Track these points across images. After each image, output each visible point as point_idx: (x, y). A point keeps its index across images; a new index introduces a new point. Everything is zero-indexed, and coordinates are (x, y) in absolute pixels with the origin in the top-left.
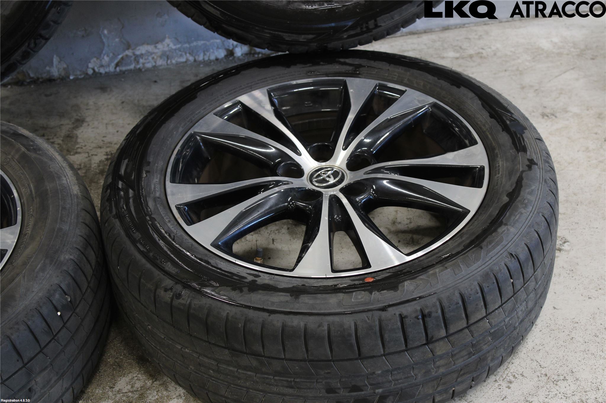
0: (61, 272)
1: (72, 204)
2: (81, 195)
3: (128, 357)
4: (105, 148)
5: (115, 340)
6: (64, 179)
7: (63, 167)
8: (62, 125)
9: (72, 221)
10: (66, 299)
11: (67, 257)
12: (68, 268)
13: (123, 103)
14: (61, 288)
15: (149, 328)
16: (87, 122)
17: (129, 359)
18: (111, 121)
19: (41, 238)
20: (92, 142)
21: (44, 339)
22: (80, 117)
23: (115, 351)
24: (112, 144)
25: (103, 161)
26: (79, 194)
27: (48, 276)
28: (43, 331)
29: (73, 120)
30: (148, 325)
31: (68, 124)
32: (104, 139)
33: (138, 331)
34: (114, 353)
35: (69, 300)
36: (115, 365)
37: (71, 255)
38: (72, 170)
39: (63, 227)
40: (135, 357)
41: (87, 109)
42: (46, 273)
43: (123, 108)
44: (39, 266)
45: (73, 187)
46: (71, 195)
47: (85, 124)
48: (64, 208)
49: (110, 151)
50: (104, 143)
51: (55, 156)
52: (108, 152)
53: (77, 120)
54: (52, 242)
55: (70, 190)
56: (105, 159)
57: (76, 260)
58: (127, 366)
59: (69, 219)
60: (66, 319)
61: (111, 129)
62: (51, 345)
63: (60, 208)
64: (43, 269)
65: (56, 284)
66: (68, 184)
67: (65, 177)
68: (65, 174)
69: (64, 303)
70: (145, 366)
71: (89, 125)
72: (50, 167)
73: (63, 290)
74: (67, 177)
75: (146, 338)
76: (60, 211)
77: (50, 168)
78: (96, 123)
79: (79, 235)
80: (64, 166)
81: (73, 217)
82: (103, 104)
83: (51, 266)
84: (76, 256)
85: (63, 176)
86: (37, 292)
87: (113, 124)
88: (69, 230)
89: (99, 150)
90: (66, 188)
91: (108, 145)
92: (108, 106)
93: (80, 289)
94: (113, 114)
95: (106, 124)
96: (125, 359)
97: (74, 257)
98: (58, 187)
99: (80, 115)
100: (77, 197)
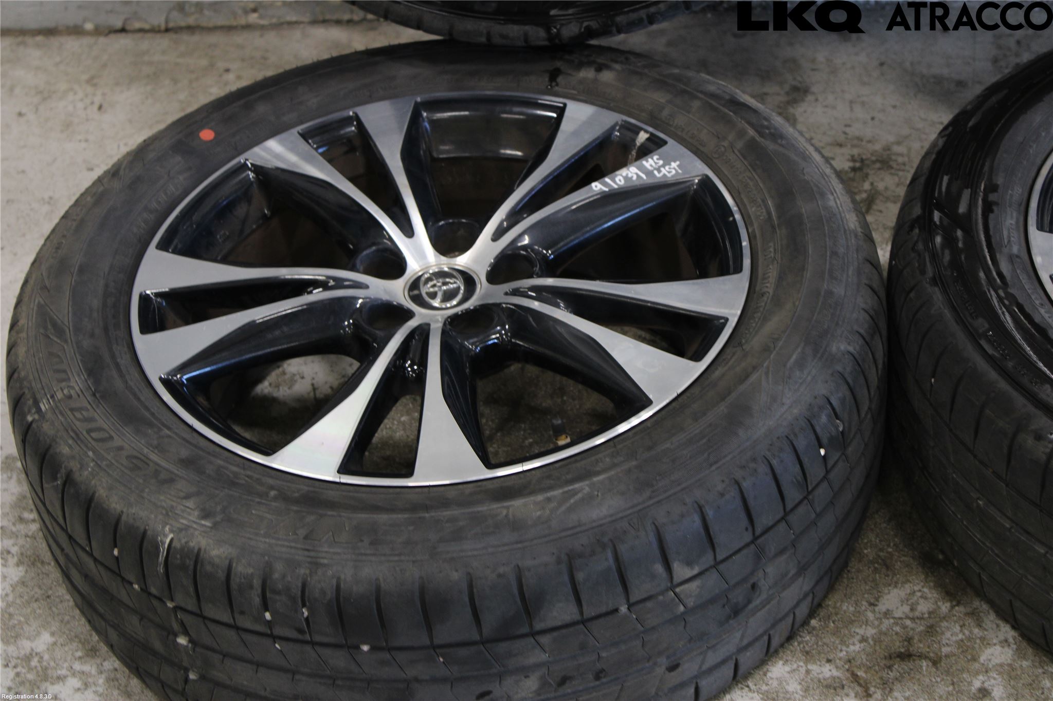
0: (832, 374)
1: (848, 246)
2: (862, 232)
3: (902, 550)
4: (849, 146)
5: (876, 516)
6: (831, 197)
7: (826, 176)
8: (766, 94)
9: (850, 280)
10: (837, 427)
11: (842, 348)
12: (845, 369)
13: (882, 64)
14: (831, 404)
15: (978, 504)
16: (813, 93)
17: (905, 556)
18: (859, 97)
19: (794, 303)
20: (824, 133)
21: (793, 495)
22: (800, 82)
23: (877, 536)
24: (862, 140)
25: (847, 172)
26: (859, 230)
27: (809, 378)
28: (794, 480)
29: (787, 87)
30: (978, 498)
31: (778, 94)
32: (848, 130)
33: (947, 505)
34: (876, 539)
35: (841, 429)
36: (878, 563)
37: (849, 344)
38: (841, 183)
39: (835, 290)
40: (916, 553)
41: (813, 70)
42: (806, 372)
43: (882, 74)
44: (794, 357)
45: (848, 217)
46: (845, 231)
47: (810, 98)
48: (834, 254)
49: (859, 155)
50: (847, 138)
51: (810, 153)
52: (856, 156)
53: (795, 89)
54: (816, 314)
55: (842, 221)
56: (850, 168)
57: (857, 356)
58: (901, 568)
59: (845, 276)
60: (831, 463)
61: (859, 113)
62: (801, 510)
63: (828, 252)
64: (801, 364)
65: (824, 395)
66: (838, 208)
67: (833, 194)
68: (831, 188)
69: (833, 434)
70: (935, 574)
71: (817, 100)
72: (805, 172)
73: (833, 409)
74: (835, 195)
75: (962, 523)
76: (828, 258)
77: (804, 174)
78: (831, 98)
79: (863, 309)
80: (827, 174)
81: (850, 273)
82: (844, 64)
83: (815, 361)
84: (858, 348)
85: (828, 193)
86: (790, 407)
87: (863, 104)
88: (845, 296)
89: (838, 150)
90: (835, 215)
91: (855, 142)
92: (853, 68)
93: (858, 411)
94: (864, 84)
95: (851, 102)
96: (897, 554)
97: (855, 349)
98: (822, 212)
99: (799, 78)
100: (856, 236)
